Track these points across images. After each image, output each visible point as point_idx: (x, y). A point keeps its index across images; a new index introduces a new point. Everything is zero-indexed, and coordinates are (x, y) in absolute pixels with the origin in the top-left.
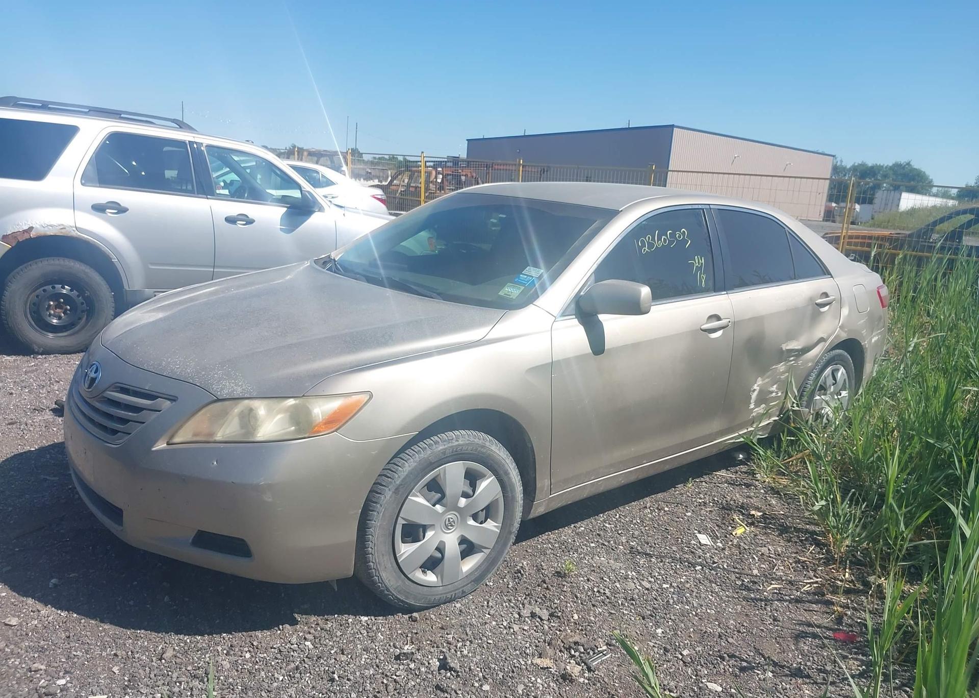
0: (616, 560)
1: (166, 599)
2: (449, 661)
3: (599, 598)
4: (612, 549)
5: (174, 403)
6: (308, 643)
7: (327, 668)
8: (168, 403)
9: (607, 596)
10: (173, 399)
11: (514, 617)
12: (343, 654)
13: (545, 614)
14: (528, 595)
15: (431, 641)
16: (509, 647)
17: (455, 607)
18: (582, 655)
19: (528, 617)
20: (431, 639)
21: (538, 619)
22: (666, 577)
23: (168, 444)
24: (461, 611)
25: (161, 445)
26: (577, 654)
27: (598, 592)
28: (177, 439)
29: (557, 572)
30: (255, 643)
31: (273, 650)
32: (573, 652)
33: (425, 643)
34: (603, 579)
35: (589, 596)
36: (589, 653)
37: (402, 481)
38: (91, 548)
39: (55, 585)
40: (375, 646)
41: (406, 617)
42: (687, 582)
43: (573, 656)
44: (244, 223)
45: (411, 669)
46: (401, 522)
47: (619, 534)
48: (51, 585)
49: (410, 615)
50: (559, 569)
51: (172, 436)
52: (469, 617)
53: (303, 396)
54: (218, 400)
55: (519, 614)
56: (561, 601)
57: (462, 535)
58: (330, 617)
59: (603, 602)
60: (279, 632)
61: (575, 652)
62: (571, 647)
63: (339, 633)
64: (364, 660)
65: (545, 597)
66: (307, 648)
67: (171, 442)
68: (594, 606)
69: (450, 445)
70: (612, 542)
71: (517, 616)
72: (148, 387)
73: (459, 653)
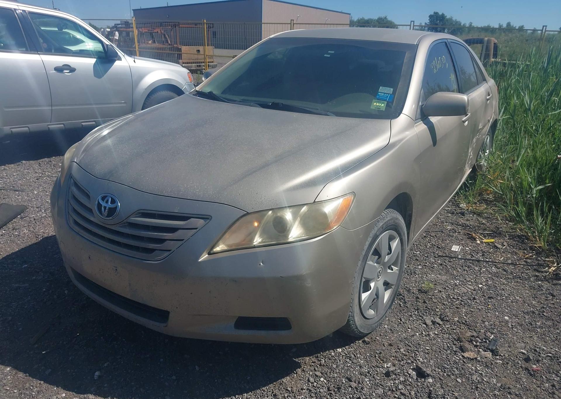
0: (440, 274)
1: (197, 368)
2: (425, 370)
3: (457, 302)
4: (432, 268)
5: (208, 221)
6: (322, 379)
7: (351, 396)
8: (202, 221)
9: (461, 300)
10: (206, 218)
11: (424, 327)
12: (351, 381)
13: (438, 320)
14: (418, 310)
15: (393, 357)
16: (442, 349)
17: (384, 328)
18: (483, 344)
19: (431, 325)
20: (393, 355)
21: (437, 325)
22: (476, 280)
23: (209, 254)
24: (391, 330)
25: (204, 257)
26: (478, 344)
27: (453, 298)
28: (218, 249)
29: (419, 290)
30: (290, 389)
31: (304, 391)
32: (475, 343)
33: (391, 359)
34: (446, 289)
35: (450, 302)
36: (486, 342)
37: (366, 252)
38: (102, 338)
39: (99, 377)
40: (365, 370)
41: (360, 342)
42: (487, 280)
43: (476, 346)
44: (69, 71)
45: (403, 381)
46: (363, 280)
47: (427, 257)
48: (96, 377)
49: (362, 340)
50: (418, 287)
51: (213, 247)
52: (399, 333)
53: (315, 202)
54: (248, 214)
55: (425, 324)
56: (439, 309)
57: (385, 280)
58: (319, 355)
59: (461, 305)
60: (295, 375)
61: (476, 343)
62: (473, 340)
63: (334, 366)
64: (368, 382)
65: (429, 309)
66: (324, 383)
67: (212, 252)
68: (458, 308)
69: (385, 221)
70: (428, 263)
71: (425, 326)
72: (176, 210)
73: (418, 361)
